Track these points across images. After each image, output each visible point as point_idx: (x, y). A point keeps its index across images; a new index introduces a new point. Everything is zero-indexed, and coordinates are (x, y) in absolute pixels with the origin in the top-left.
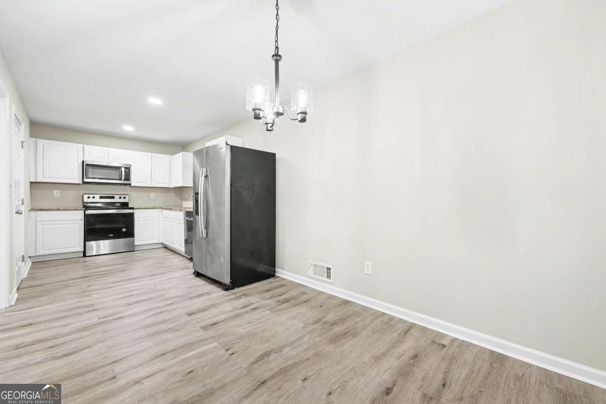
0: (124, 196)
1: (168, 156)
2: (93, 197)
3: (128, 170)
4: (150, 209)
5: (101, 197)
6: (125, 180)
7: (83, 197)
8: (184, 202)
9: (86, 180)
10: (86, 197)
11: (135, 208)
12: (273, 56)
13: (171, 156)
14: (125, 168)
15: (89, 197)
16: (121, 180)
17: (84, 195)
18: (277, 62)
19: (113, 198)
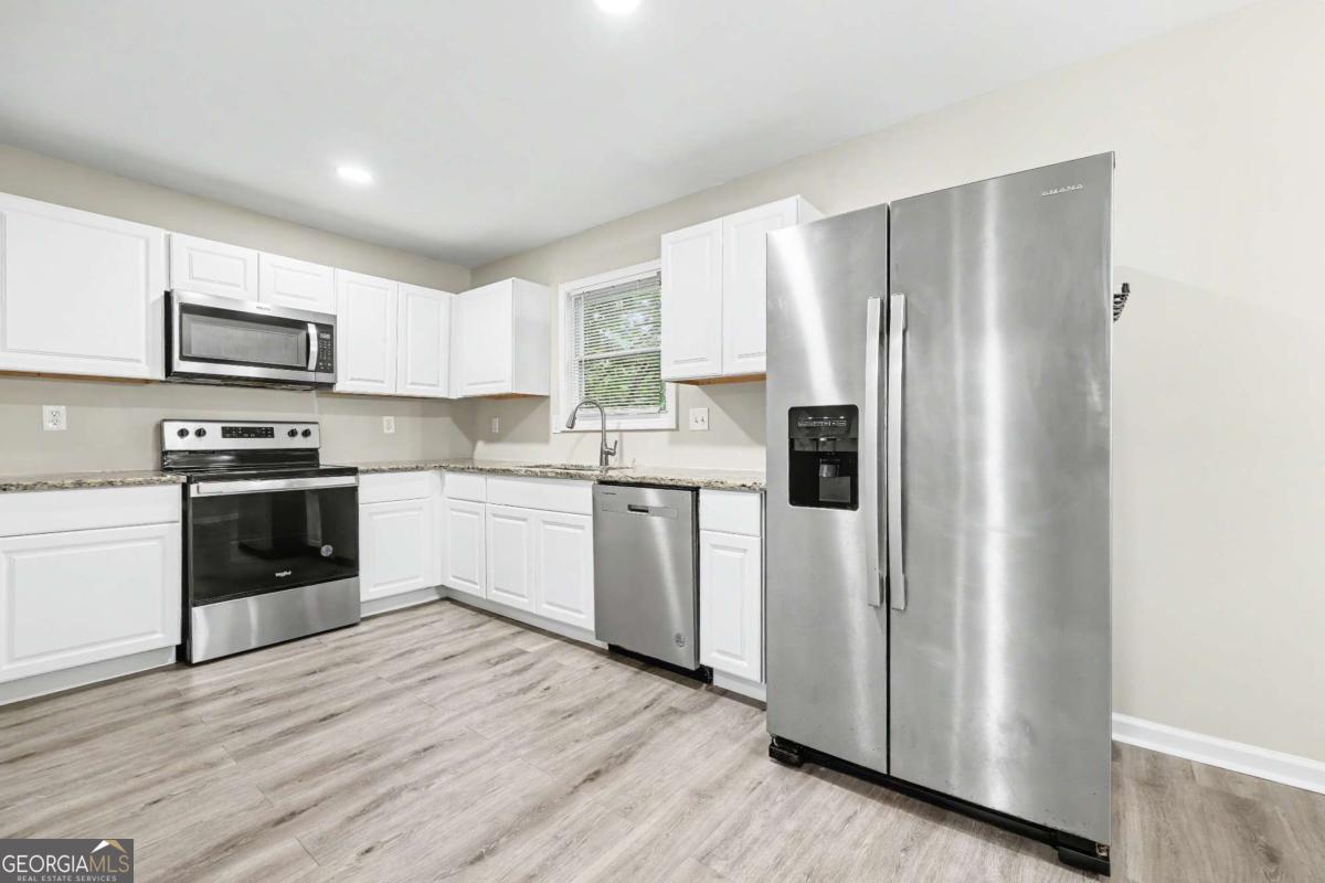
0: (304, 427)
1: (445, 295)
2: (200, 433)
3: (327, 336)
4: (406, 470)
5: (227, 433)
6: (318, 369)
7: (159, 429)
8: (480, 445)
9: (180, 366)
10: (171, 430)
11: (361, 468)
13: (453, 295)
14: (318, 325)
15: (183, 433)
16: (305, 369)
17: (166, 425)
19: (269, 433)
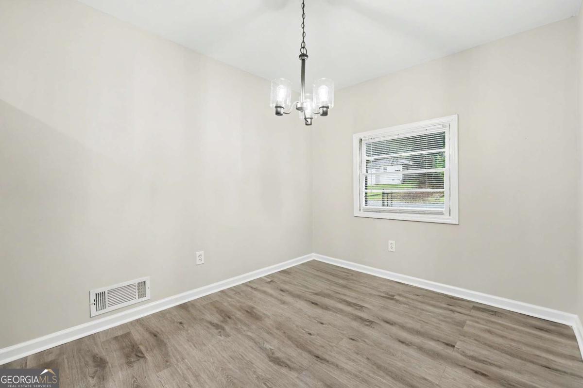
12: (300, 56)
18: (303, 61)
